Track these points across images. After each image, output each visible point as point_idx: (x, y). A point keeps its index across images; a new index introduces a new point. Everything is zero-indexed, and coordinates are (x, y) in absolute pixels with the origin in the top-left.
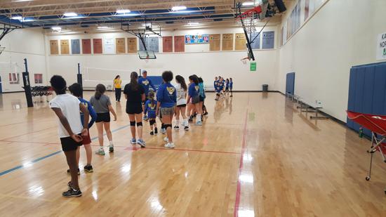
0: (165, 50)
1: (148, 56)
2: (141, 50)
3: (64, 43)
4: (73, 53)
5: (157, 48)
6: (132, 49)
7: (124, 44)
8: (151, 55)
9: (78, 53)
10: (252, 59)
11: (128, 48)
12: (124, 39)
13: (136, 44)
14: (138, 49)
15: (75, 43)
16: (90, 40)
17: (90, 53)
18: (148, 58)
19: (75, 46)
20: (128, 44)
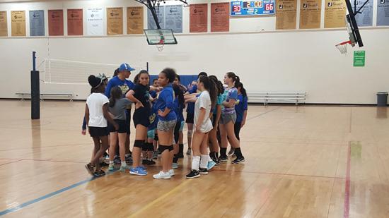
0: (193, 29)
1: (163, 38)
2: (151, 28)
3: (17, 16)
4: (33, 34)
5: (180, 25)
6: (135, 28)
7: (121, 18)
8: (169, 38)
9: (41, 33)
10: (357, 45)
11: (128, 24)
12: (121, 9)
13: (141, 18)
14: (146, 27)
15: (36, 16)
16: (62, 11)
17: (62, 33)
18: (162, 42)
19: (37, 21)
20: (129, 18)
